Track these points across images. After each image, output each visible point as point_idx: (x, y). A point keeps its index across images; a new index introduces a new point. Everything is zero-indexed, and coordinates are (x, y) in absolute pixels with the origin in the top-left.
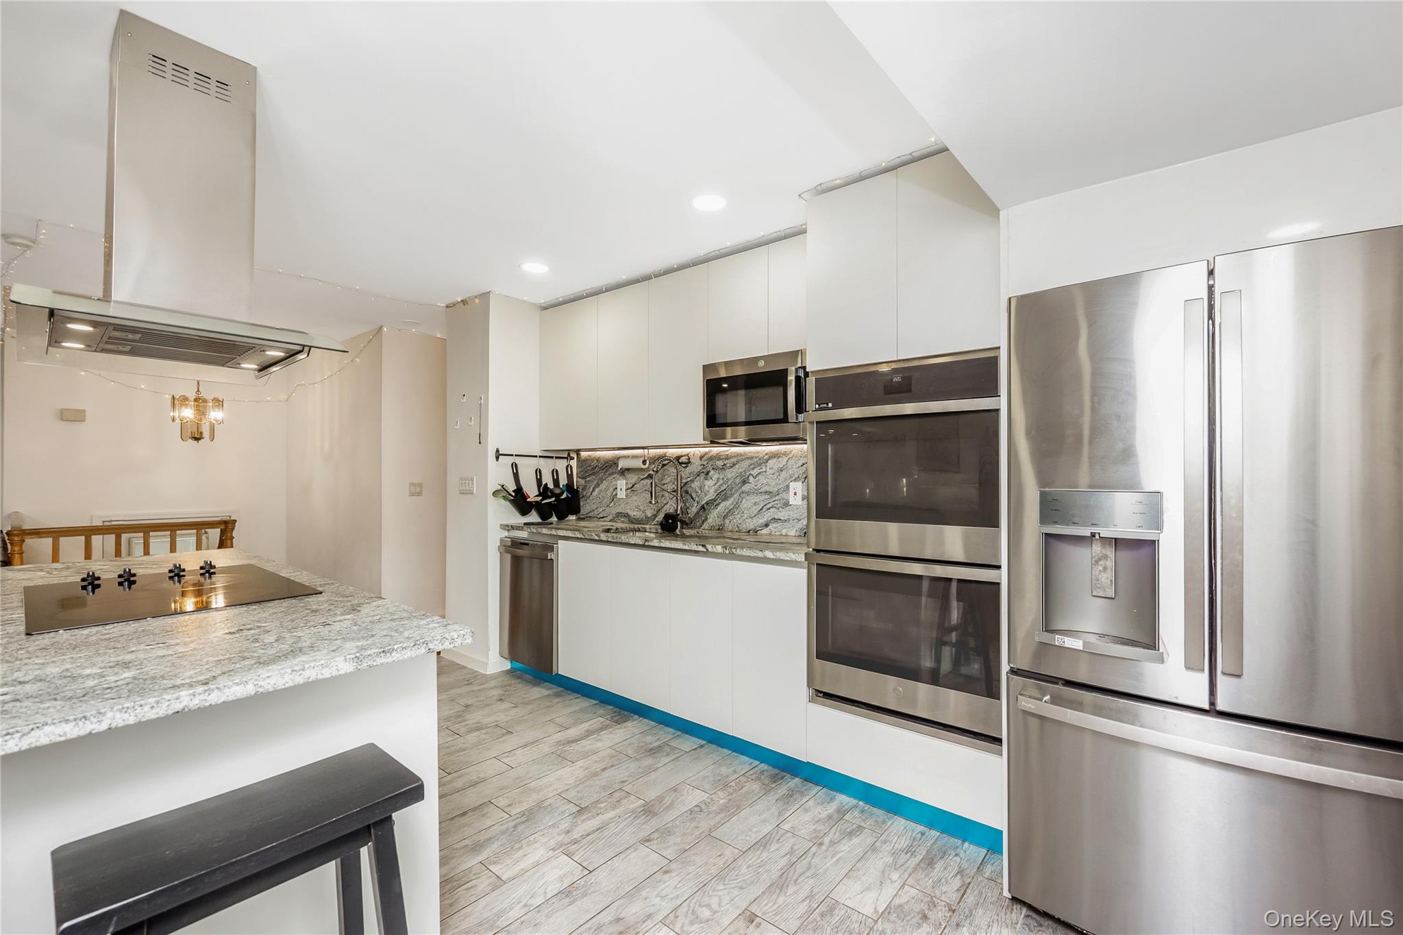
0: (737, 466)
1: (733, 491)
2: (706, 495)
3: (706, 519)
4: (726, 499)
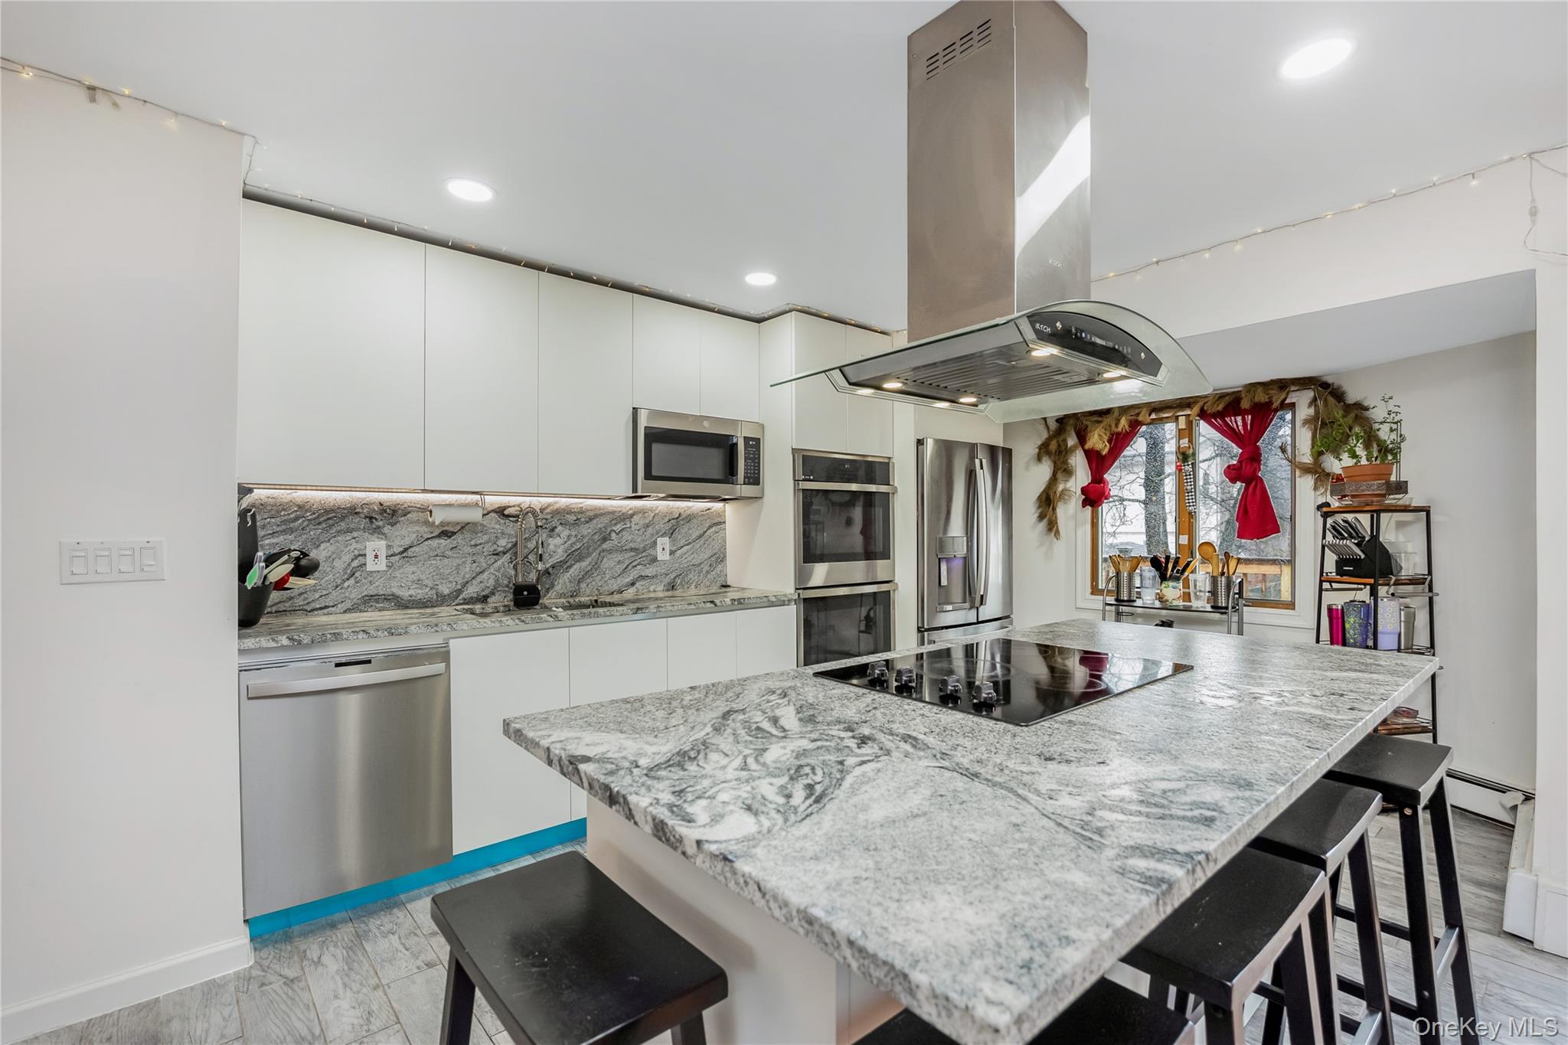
0: (595, 521)
1: (591, 550)
2: (551, 556)
3: (553, 586)
4: (580, 559)
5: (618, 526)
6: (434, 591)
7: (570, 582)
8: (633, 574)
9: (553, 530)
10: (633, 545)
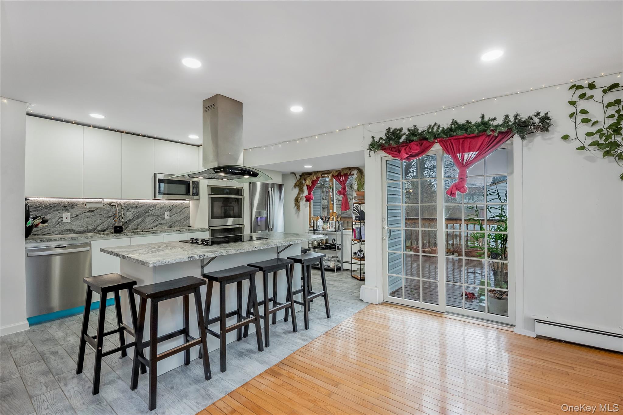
0: (143, 207)
1: (142, 215)
2: (127, 218)
3: (128, 227)
4: (138, 218)
5: (151, 208)
6: (87, 229)
7: (134, 225)
8: (156, 223)
9: (128, 209)
10: (156, 214)
